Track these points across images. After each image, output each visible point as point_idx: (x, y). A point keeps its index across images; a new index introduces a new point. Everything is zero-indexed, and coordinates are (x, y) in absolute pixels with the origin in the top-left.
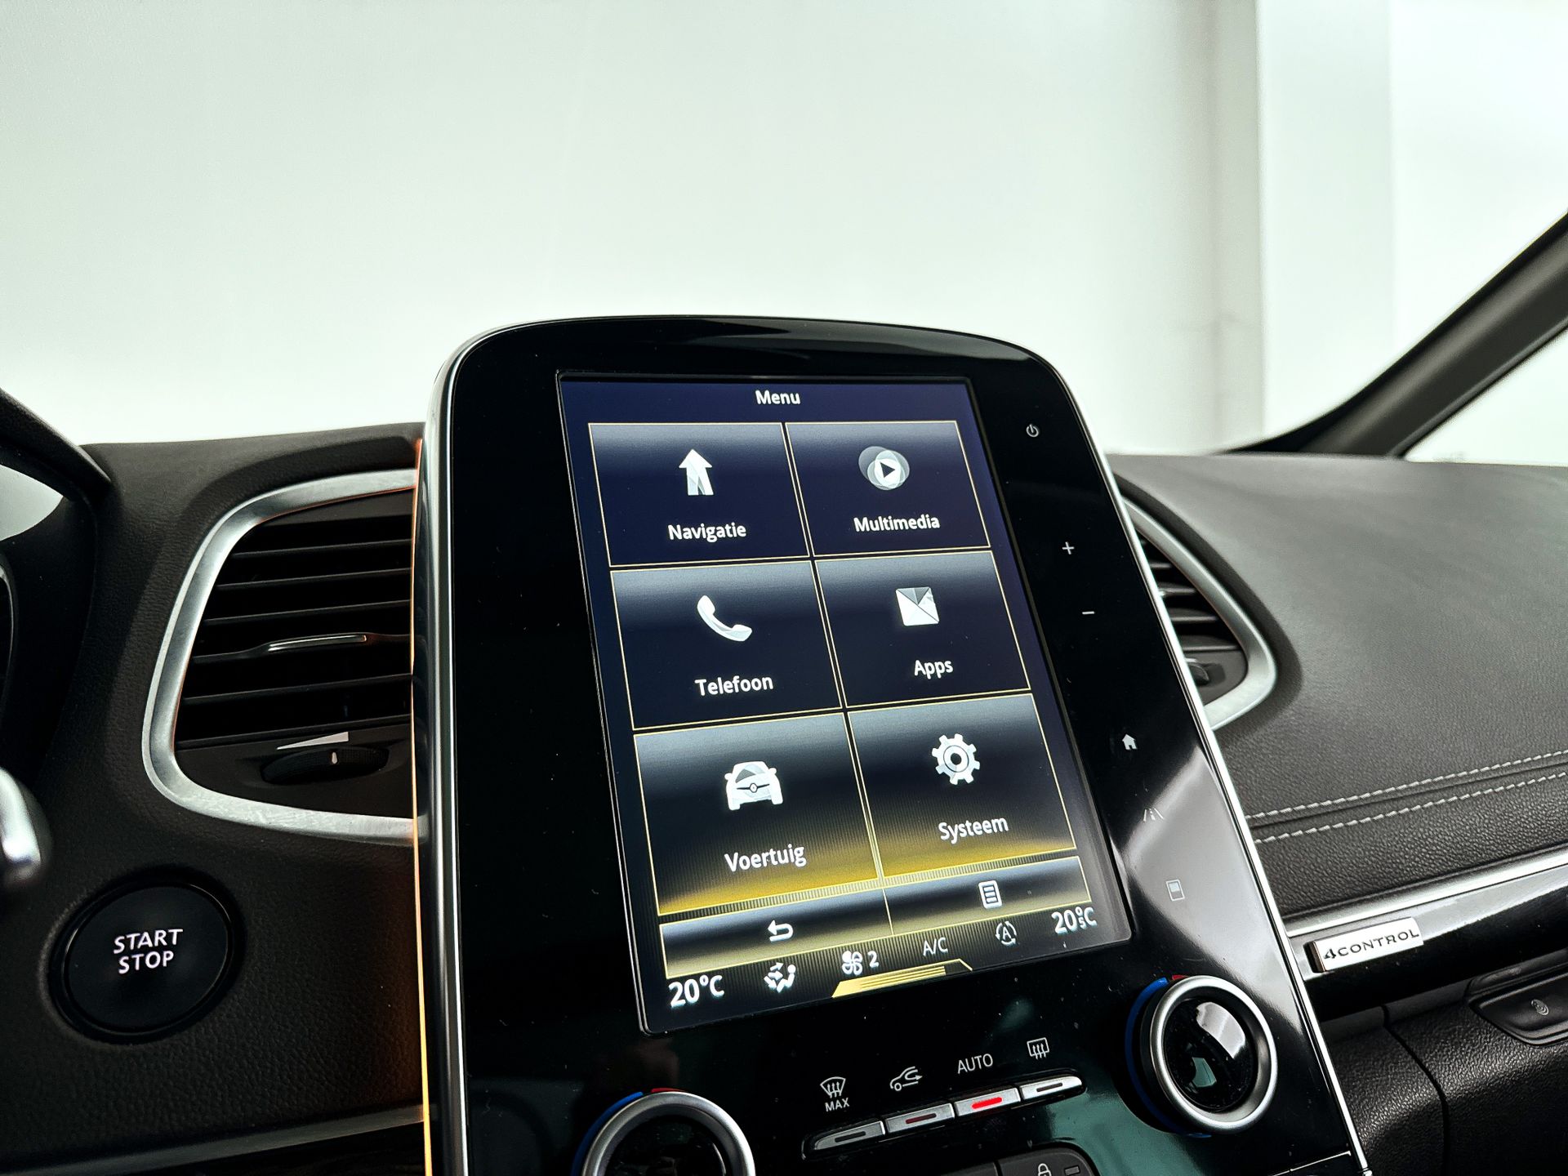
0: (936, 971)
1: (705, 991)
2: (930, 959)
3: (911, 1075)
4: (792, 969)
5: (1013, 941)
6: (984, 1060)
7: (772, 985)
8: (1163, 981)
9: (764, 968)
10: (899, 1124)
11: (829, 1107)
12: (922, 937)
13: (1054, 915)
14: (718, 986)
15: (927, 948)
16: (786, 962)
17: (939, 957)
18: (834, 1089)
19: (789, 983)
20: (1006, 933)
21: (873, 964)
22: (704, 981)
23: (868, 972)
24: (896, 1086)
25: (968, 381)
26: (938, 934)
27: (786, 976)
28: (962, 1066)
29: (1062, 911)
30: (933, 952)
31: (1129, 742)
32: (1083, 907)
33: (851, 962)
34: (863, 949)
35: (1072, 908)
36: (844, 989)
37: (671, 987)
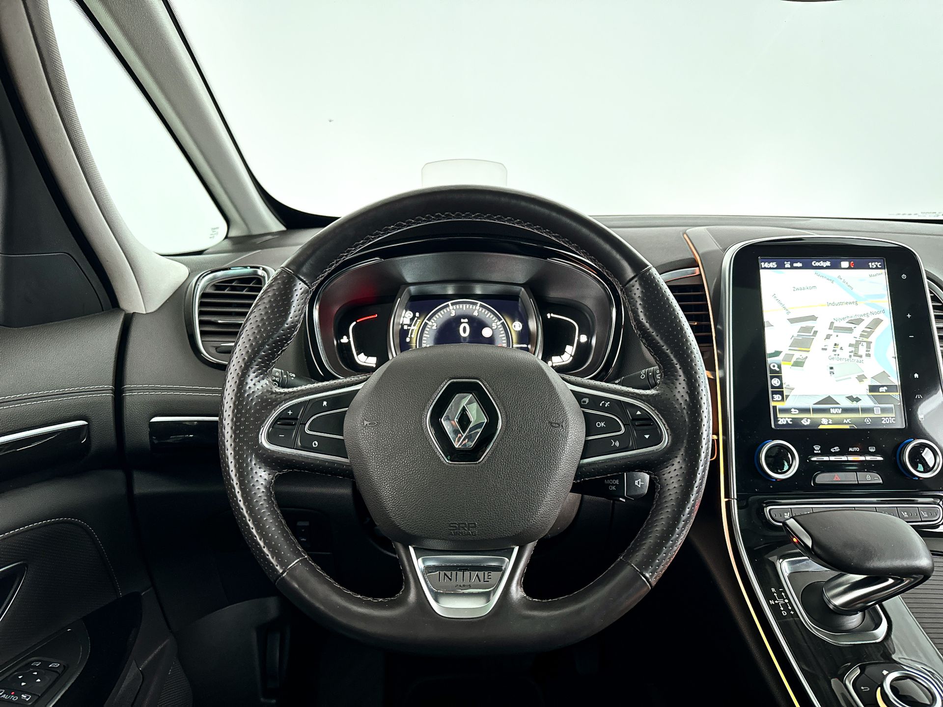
0: (847, 427)
1: (787, 421)
2: (845, 424)
3: (837, 449)
4: (809, 420)
5: (870, 423)
6: (857, 449)
7: (803, 423)
8: (913, 440)
9: (802, 419)
10: (832, 458)
11: (815, 452)
12: (844, 418)
13: (883, 418)
14: (791, 421)
15: (845, 421)
16: (808, 418)
17: (848, 424)
18: (817, 448)
19: (808, 423)
20: (868, 421)
21: (830, 422)
22: (787, 419)
23: (829, 424)
24: (832, 450)
25: (885, 259)
26: (848, 418)
27: (807, 421)
28: (850, 449)
29: (885, 418)
30: (847, 422)
31: (916, 376)
32: (892, 418)
33: (824, 421)
34: (828, 419)
35: (889, 417)
36: (821, 427)
37: (779, 419)
